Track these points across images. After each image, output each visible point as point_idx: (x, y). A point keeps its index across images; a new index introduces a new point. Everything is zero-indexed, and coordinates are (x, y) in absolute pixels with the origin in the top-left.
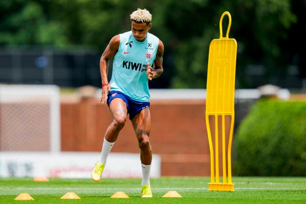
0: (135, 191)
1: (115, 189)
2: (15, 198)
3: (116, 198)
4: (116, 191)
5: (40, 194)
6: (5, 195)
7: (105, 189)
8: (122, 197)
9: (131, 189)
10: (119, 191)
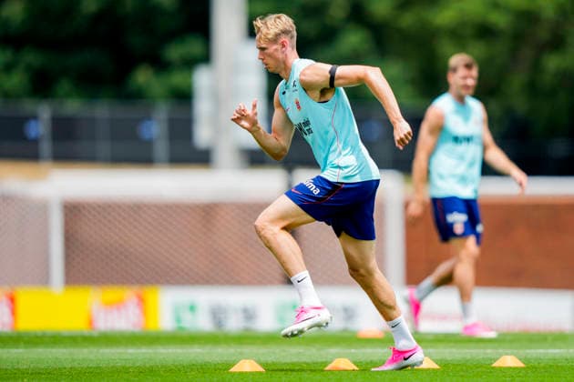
0: (535, 355)
1: (501, 351)
2: (325, 366)
3: (500, 367)
4: (501, 355)
5: (369, 361)
6: (308, 361)
7: (482, 351)
8: (512, 365)
9: (528, 351)
10: (507, 354)
